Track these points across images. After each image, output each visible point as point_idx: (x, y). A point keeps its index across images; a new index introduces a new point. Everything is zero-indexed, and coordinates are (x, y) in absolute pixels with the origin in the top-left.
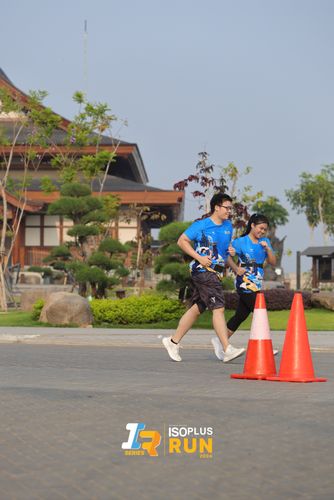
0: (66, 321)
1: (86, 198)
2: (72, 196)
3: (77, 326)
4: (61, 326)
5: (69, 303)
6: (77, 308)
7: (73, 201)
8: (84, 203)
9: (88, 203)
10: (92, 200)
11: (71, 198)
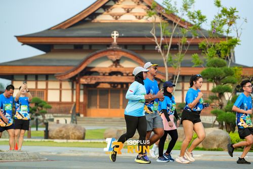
0: (215, 147)
1: (224, 68)
2: (214, 66)
3: (222, 150)
4: (212, 150)
5: (217, 135)
6: (223, 138)
7: (215, 70)
8: (222, 71)
9: (225, 72)
10: (227, 70)
11: (214, 68)
